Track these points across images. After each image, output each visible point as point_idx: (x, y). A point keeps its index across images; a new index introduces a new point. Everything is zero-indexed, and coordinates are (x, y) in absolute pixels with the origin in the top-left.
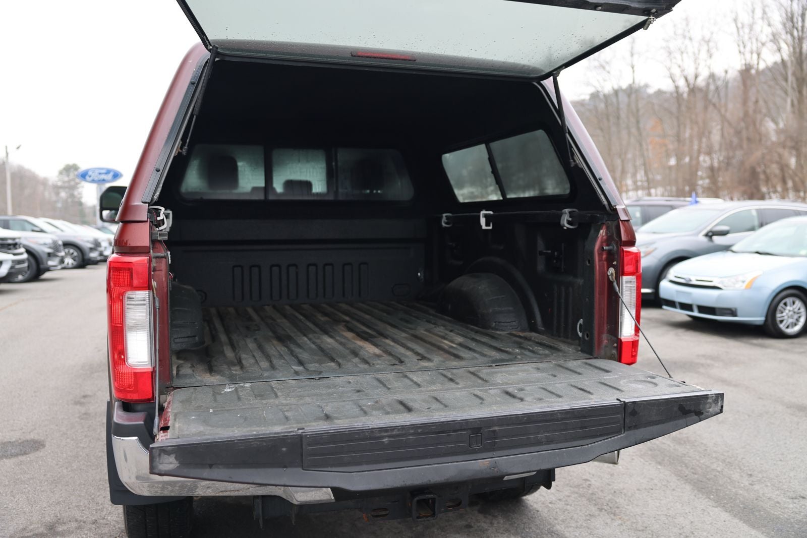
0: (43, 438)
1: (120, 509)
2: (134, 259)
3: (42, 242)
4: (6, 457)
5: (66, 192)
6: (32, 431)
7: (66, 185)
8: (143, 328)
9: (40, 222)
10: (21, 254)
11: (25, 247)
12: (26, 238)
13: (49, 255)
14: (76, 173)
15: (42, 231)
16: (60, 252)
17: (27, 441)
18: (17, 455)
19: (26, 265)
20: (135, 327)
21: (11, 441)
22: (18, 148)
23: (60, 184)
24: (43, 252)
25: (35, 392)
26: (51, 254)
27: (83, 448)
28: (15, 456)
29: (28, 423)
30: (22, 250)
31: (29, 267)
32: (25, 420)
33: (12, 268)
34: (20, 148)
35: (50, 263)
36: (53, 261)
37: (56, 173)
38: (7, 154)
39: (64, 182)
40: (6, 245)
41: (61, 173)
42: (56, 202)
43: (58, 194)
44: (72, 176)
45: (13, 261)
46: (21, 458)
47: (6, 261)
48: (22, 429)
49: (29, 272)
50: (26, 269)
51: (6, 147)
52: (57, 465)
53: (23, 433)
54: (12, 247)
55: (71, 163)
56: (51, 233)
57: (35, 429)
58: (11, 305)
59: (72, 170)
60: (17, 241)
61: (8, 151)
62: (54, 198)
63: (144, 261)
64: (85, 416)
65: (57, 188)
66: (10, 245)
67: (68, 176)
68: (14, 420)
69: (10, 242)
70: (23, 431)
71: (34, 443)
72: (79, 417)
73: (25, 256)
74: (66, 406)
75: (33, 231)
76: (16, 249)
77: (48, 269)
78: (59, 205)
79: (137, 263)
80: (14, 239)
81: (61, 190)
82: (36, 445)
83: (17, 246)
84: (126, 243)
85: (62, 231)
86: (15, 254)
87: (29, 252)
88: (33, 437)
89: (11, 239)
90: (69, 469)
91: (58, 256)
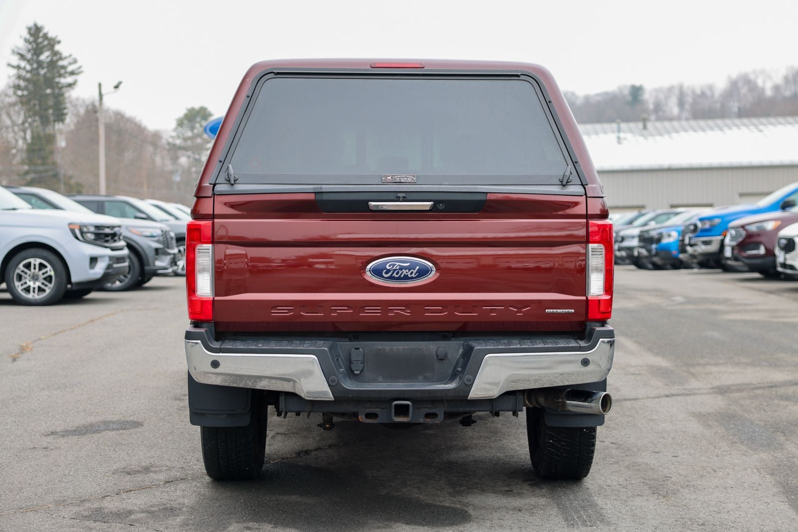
0: (141, 421)
1: (198, 428)
2: (202, 223)
3: (148, 232)
4: (109, 430)
5: (189, 157)
6: (132, 415)
7: (189, 143)
8: (208, 271)
9: (146, 205)
10: (121, 249)
11: (125, 238)
12: (127, 228)
13: (157, 251)
14: (204, 123)
15: (149, 218)
16: (172, 248)
17: (127, 421)
18: (118, 429)
19: (126, 264)
20: (203, 270)
21: (113, 421)
22: (116, 87)
23: (178, 142)
24: (150, 247)
25: (135, 390)
26: (160, 251)
27: (179, 428)
28: (116, 430)
29: (128, 410)
30: (122, 243)
31: (129, 267)
32: (125, 408)
33: (109, 267)
34: (121, 87)
35: (158, 264)
36: (161, 261)
37: (174, 124)
38: (101, 95)
39: (185, 139)
40: (103, 236)
41: (180, 123)
42: (172, 173)
43: (175, 159)
44: (198, 129)
45: (111, 258)
46: (121, 431)
47: (102, 256)
48: (122, 414)
49: (129, 276)
50: (127, 270)
51: (100, 85)
52: (154, 437)
53: (124, 416)
54: (109, 238)
55: (197, 106)
56: (162, 221)
57: (134, 414)
58: (107, 316)
59: (198, 119)
60: (116, 229)
61: (103, 92)
62: (169, 167)
63: (209, 223)
64: (183, 408)
65: (174, 150)
66: (107, 235)
67: (192, 128)
68: (115, 408)
69: (107, 231)
70: (124, 415)
71: (133, 423)
72: (177, 409)
73: (126, 252)
74: (166, 401)
75: (136, 218)
76: (115, 241)
77: (155, 274)
78: (177, 178)
79: (205, 226)
80: (112, 227)
81: (180, 153)
82: (137, 424)
83: (116, 238)
84: (199, 212)
85: (177, 218)
86: (113, 249)
87: (130, 246)
88: (132, 419)
89: (108, 227)
90: (164, 440)
91: (169, 254)
